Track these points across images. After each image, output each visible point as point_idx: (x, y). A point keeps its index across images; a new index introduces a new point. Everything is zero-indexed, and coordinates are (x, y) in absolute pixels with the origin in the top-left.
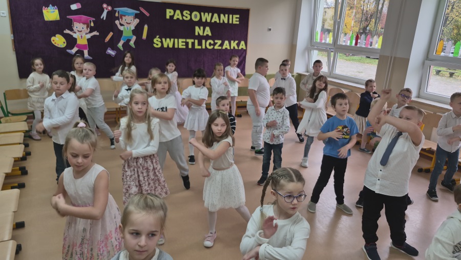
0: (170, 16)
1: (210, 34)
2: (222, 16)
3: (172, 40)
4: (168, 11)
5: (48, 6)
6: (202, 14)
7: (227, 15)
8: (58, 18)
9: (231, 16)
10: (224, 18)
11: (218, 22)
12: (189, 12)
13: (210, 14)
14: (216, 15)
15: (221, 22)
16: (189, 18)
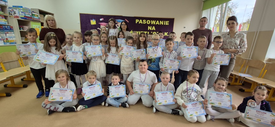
0: (137, 22)
1: (155, 30)
2: (161, 22)
3: (138, 32)
4: (136, 20)
5: (92, 20)
6: (152, 21)
7: (163, 21)
8: (96, 24)
9: (165, 22)
10: (162, 23)
11: (159, 24)
12: (145, 21)
13: (155, 21)
14: (158, 21)
15: (160, 24)
16: (145, 23)
